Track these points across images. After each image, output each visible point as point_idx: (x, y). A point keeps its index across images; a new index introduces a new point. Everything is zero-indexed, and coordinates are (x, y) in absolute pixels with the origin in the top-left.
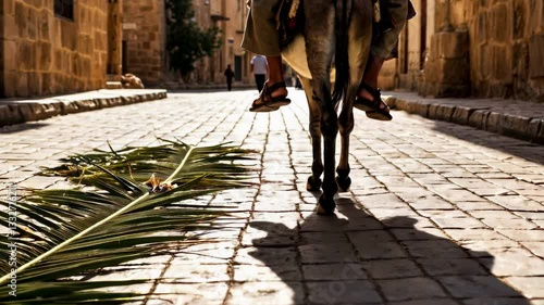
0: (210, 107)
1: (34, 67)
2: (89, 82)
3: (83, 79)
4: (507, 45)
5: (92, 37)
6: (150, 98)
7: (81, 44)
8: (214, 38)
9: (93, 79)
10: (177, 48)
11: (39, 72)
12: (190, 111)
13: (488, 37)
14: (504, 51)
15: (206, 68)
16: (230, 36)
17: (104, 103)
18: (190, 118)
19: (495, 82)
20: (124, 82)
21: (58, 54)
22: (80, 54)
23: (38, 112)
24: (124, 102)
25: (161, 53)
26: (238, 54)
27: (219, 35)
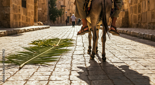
0: (62, 30)
1: (17, 20)
2: (30, 24)
3: (28, 23)
4: (137, 15)
5: (31, 12)
6: (46, 28)
7: (28, 14)
8: (62, 12)
9: (31, 23)
10: (52, 14)
11: (18, 21)
12: (57, 31)
13: (132, 13)
14: (136, 16)
15: (59, 20)
16: (66, 11)
17: (35, 29)
18: (58, 33)
19: (134, 24)
20: (38, 24)
21: (23, 17)
22: (28, 17)
23: (20, 31)
24: (39, 29)
25: (47, 16)
26: (68, 16)
27: (63, 11)
